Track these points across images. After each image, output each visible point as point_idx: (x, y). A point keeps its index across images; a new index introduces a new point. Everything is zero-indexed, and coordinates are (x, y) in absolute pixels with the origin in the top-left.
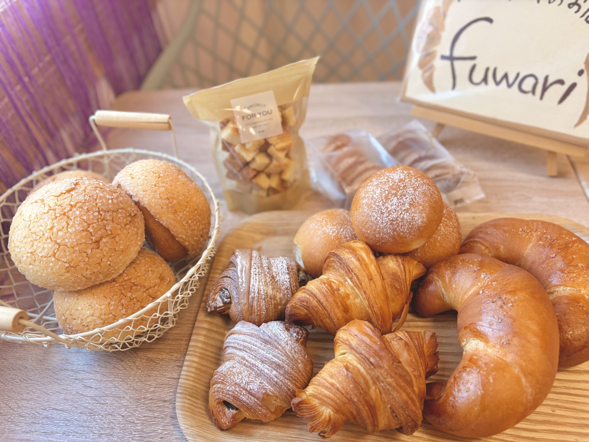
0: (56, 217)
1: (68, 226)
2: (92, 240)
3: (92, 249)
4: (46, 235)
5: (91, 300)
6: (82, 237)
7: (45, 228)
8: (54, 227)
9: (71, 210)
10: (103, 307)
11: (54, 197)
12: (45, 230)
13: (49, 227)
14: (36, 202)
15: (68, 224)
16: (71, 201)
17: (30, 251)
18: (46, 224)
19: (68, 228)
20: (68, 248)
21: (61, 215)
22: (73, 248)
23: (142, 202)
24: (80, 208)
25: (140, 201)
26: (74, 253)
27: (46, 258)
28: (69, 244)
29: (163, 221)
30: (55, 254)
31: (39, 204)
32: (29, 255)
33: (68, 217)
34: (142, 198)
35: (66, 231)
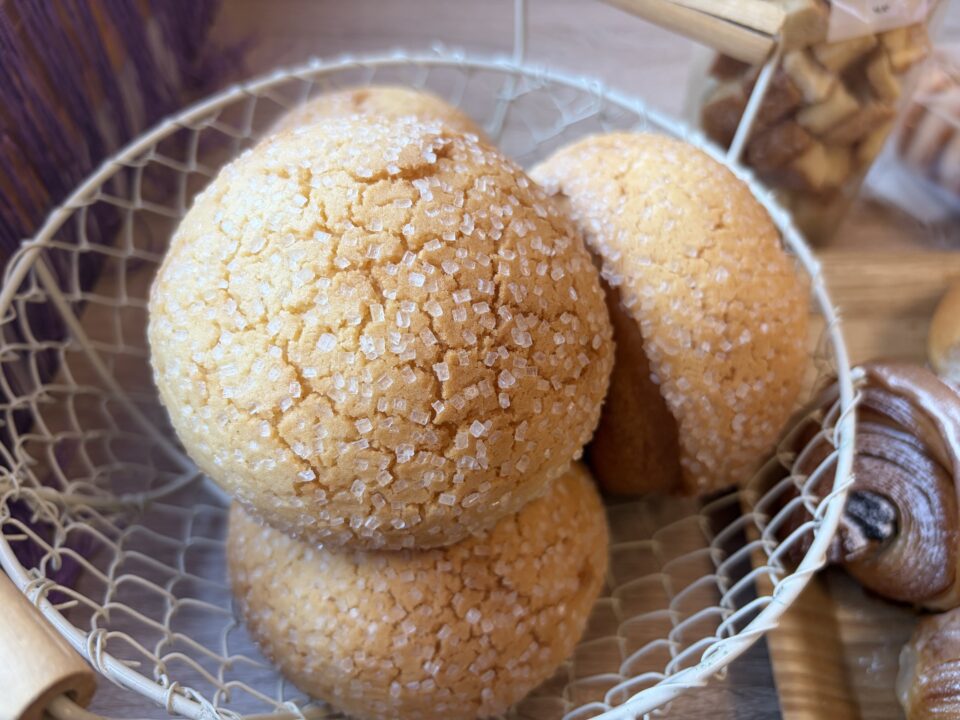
0: (334, 270)
1: (363, 324)
2: (434, 414)
3: (420, 448)
4: (273, 328)
5: (343, 586)
6: (400, 391)
7: (279, 298)
8: (311, 305)
9: (396, 260)
10: (372, 628)
11: (350, 181)
12: (276, 307)
13: (292, 299)
14: (285, 175)
15: (367, 317)
16: (408, 221)
17: (198, 359)
18: (286, 283)
19: (361, 333)
20: (336, 412)
21: (353, 267)
22: (353, 419)
23: (634, 297)
24: (432, 262)
25: (627, 294)
26: (348, 440)
27: (243, 416)
28: (342, 401)
29: (676, 390)
30: (278, 414)
31: (293, 185)
32: (195, 370)
33: (376, 288)
34: (640, 281)
35: (350, 343)
